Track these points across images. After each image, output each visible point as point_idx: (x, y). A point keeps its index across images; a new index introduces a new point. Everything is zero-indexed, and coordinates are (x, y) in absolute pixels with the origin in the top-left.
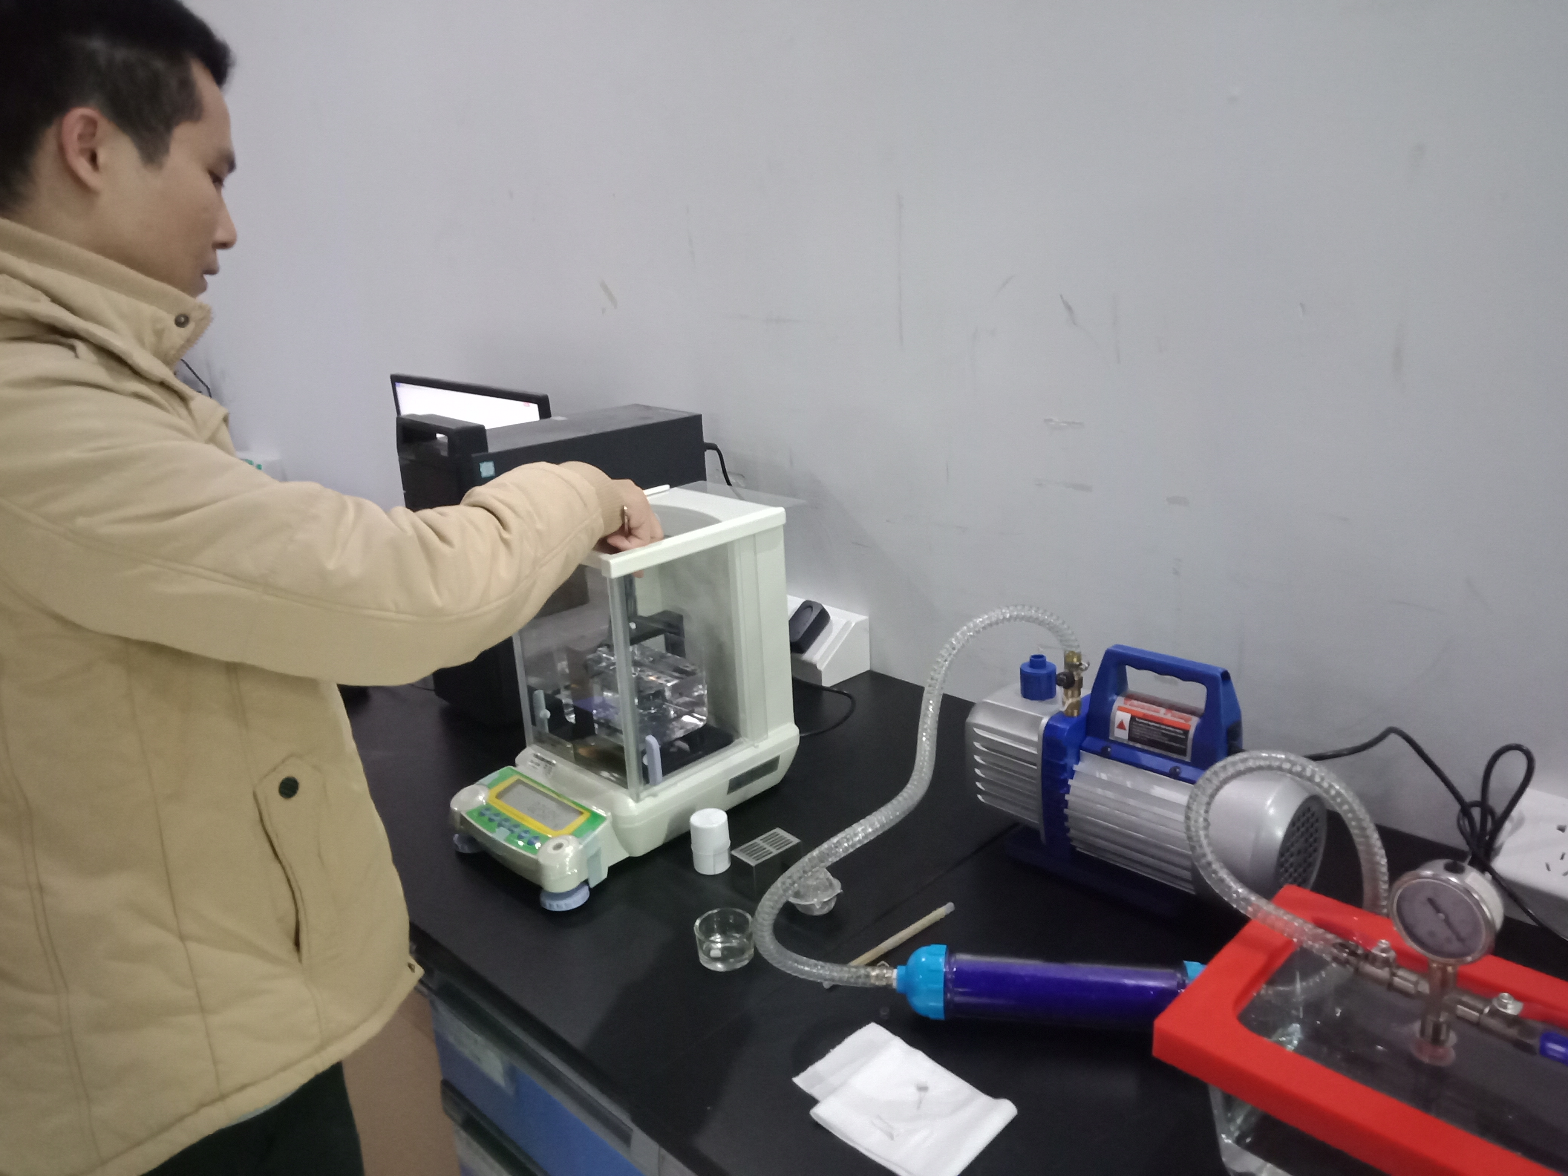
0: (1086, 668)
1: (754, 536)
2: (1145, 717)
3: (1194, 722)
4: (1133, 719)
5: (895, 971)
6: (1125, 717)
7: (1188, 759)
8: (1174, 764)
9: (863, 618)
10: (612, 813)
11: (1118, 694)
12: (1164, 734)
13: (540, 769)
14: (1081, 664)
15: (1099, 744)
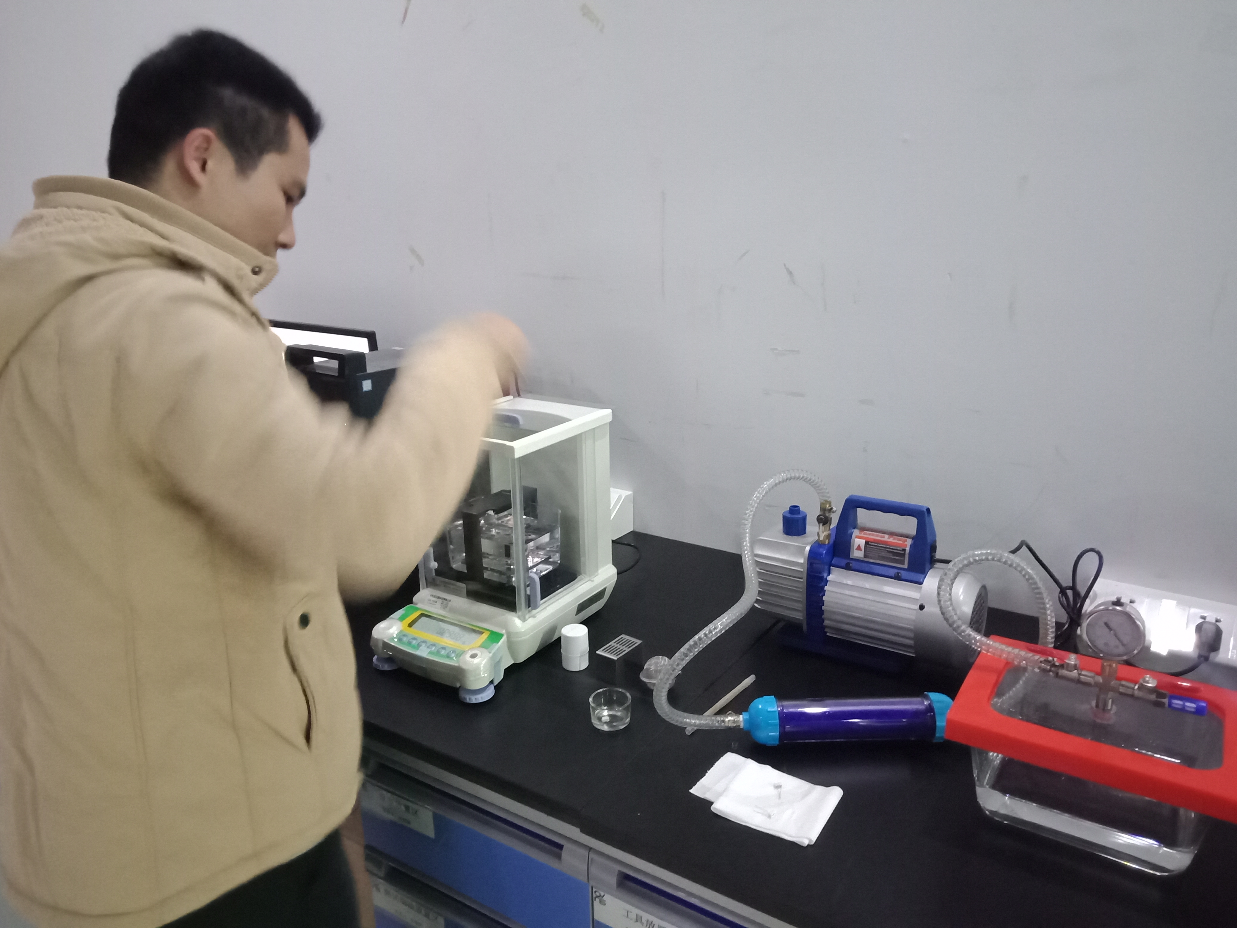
0: (836, 511)
1: (594, 429)
2: (875, 541)
3: (909, 542)
4: (867, 543)
5: (741, 716)
6: (862, 542)
7: (906, 566)
8: (897, 571)
9: (630, 493)
10: (506, 631)
11: (855, 528)
12: (889, 552)
13: (438, 604)
14: (832, 509)
15: (844, 562)
